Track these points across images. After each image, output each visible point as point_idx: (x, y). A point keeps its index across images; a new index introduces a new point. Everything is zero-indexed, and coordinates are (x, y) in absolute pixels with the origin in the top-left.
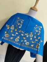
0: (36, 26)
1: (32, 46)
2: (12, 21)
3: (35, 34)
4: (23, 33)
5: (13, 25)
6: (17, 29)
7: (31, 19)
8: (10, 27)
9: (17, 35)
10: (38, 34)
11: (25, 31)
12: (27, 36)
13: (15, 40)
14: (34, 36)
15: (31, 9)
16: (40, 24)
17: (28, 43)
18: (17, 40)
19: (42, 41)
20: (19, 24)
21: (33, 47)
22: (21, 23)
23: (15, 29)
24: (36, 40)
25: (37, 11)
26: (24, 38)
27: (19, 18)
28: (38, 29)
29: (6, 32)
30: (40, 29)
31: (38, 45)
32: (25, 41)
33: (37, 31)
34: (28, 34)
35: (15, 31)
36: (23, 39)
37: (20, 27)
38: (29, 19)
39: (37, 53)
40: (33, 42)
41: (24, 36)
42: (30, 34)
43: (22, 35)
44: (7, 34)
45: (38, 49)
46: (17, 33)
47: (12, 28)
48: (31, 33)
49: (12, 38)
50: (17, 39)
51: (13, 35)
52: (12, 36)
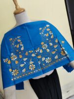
1: (56, 57)
2: (6, 49)
3: (48, 41)
4: (32, 53)
5: (12, 54)
6: (20, 54)
7: (27, 28)
8: (11, 59)
9: (28, 61)
11: (33, 48)
12: (41, 51)
13: (30, 70)
14: (48, 45)
15: (15, 14)
16: (43, 24)
17: (49, 58)
18: (32, 67)
19: (63, 42)
20: (18, 46)
21: (58, 59)
22: (19, 43)
23: (18, 56)
24: (55, 47)
25: (24, 11)
26: (39, 57)
27: (11, 39)
28: (46, 32)
29: (10, 70)
30: (48, 30)
31: (63, 50)
32: (43, 59)
33: (47, 35)
34: (40, 49)
36: (39, 60)
37: (22, 49)
38: (24, 29)
39: (70, 61)
40: (54, 53)
41: (37, 55)
43: (33, 55)
44: (14, 71)
45: (66, 55)
46: (25, 59)
47: (14, 58)
48: (42, 43)
49: (24, 70)
51: (22, 65)
52: (22, 68)
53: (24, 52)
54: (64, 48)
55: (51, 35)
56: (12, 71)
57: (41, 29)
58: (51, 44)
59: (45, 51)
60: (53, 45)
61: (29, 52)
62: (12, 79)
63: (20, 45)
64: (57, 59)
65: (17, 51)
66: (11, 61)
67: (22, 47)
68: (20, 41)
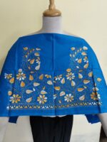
0: (74, 51)
1: (82, 98)
2: (15, 60)
4: (49, 79)
5: (20, 70)
6: (31, 74)
7: (54, 40)
8: (15, 77)
9: (39, 89)
10: (86, 66)
11: (53, 73)
12: (63, 81)
13: (38, 102)
14: (77, 75)
15: (45, 15)
16: (80, 43)
17: (70, 95)
18: (42, 99)
19: (99, 80)
20: (32, 62)
21: (84, 101)
22: (36, 58)
23: (28, 77)
24: (86, 82)
25: (59, 15)
26: (57, 89)
27: (27, 48)
28: (79, 56)
29: (10, 93)
30: (84, 54)
31: (95, 92)
32: (62, 93)
33: (79, 61)
34: (62, 77)
35: (30, 81)
36: (55, 92)
37: (37, 68)
39: (100, 112)
40: (80, 90)
41: (55, 85)
42: (66, 73)
43: (50, 83)
44: (14, 95)
45: (98, 101)
46: (36, 84)
47: (21, 77)
48: (69, 70)
49: (29, 100)
50: (41, 96)
52: (27, 96)
53: (39, 73)
54: (97, 89)
55: (86, 63)
56: (12, 96)
57: (73, 49)
58: (81, 76)
59: (68, 82)
60: (83, 79)
61: (46, 75)
62: (8, 107)
63: (35, 62)
64: (82, 101)
65: (29, 68)
66: (15, 79)
67: (37, 64)
68: (38, 55)
